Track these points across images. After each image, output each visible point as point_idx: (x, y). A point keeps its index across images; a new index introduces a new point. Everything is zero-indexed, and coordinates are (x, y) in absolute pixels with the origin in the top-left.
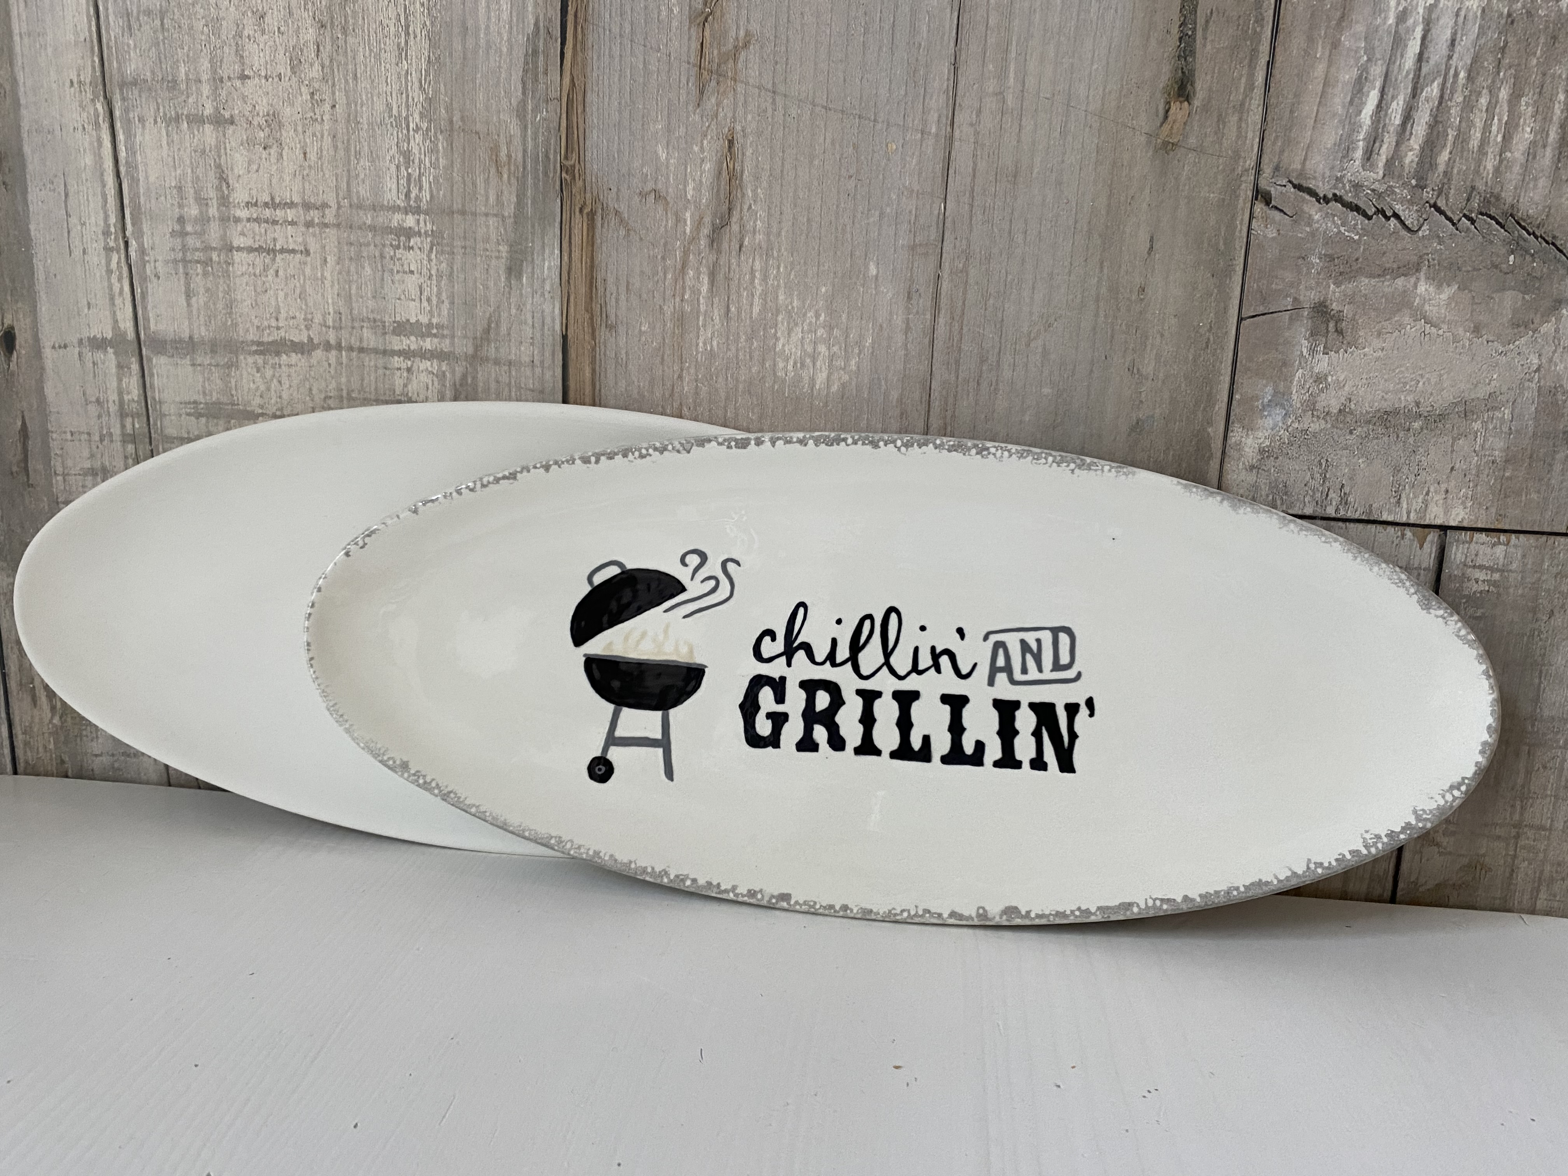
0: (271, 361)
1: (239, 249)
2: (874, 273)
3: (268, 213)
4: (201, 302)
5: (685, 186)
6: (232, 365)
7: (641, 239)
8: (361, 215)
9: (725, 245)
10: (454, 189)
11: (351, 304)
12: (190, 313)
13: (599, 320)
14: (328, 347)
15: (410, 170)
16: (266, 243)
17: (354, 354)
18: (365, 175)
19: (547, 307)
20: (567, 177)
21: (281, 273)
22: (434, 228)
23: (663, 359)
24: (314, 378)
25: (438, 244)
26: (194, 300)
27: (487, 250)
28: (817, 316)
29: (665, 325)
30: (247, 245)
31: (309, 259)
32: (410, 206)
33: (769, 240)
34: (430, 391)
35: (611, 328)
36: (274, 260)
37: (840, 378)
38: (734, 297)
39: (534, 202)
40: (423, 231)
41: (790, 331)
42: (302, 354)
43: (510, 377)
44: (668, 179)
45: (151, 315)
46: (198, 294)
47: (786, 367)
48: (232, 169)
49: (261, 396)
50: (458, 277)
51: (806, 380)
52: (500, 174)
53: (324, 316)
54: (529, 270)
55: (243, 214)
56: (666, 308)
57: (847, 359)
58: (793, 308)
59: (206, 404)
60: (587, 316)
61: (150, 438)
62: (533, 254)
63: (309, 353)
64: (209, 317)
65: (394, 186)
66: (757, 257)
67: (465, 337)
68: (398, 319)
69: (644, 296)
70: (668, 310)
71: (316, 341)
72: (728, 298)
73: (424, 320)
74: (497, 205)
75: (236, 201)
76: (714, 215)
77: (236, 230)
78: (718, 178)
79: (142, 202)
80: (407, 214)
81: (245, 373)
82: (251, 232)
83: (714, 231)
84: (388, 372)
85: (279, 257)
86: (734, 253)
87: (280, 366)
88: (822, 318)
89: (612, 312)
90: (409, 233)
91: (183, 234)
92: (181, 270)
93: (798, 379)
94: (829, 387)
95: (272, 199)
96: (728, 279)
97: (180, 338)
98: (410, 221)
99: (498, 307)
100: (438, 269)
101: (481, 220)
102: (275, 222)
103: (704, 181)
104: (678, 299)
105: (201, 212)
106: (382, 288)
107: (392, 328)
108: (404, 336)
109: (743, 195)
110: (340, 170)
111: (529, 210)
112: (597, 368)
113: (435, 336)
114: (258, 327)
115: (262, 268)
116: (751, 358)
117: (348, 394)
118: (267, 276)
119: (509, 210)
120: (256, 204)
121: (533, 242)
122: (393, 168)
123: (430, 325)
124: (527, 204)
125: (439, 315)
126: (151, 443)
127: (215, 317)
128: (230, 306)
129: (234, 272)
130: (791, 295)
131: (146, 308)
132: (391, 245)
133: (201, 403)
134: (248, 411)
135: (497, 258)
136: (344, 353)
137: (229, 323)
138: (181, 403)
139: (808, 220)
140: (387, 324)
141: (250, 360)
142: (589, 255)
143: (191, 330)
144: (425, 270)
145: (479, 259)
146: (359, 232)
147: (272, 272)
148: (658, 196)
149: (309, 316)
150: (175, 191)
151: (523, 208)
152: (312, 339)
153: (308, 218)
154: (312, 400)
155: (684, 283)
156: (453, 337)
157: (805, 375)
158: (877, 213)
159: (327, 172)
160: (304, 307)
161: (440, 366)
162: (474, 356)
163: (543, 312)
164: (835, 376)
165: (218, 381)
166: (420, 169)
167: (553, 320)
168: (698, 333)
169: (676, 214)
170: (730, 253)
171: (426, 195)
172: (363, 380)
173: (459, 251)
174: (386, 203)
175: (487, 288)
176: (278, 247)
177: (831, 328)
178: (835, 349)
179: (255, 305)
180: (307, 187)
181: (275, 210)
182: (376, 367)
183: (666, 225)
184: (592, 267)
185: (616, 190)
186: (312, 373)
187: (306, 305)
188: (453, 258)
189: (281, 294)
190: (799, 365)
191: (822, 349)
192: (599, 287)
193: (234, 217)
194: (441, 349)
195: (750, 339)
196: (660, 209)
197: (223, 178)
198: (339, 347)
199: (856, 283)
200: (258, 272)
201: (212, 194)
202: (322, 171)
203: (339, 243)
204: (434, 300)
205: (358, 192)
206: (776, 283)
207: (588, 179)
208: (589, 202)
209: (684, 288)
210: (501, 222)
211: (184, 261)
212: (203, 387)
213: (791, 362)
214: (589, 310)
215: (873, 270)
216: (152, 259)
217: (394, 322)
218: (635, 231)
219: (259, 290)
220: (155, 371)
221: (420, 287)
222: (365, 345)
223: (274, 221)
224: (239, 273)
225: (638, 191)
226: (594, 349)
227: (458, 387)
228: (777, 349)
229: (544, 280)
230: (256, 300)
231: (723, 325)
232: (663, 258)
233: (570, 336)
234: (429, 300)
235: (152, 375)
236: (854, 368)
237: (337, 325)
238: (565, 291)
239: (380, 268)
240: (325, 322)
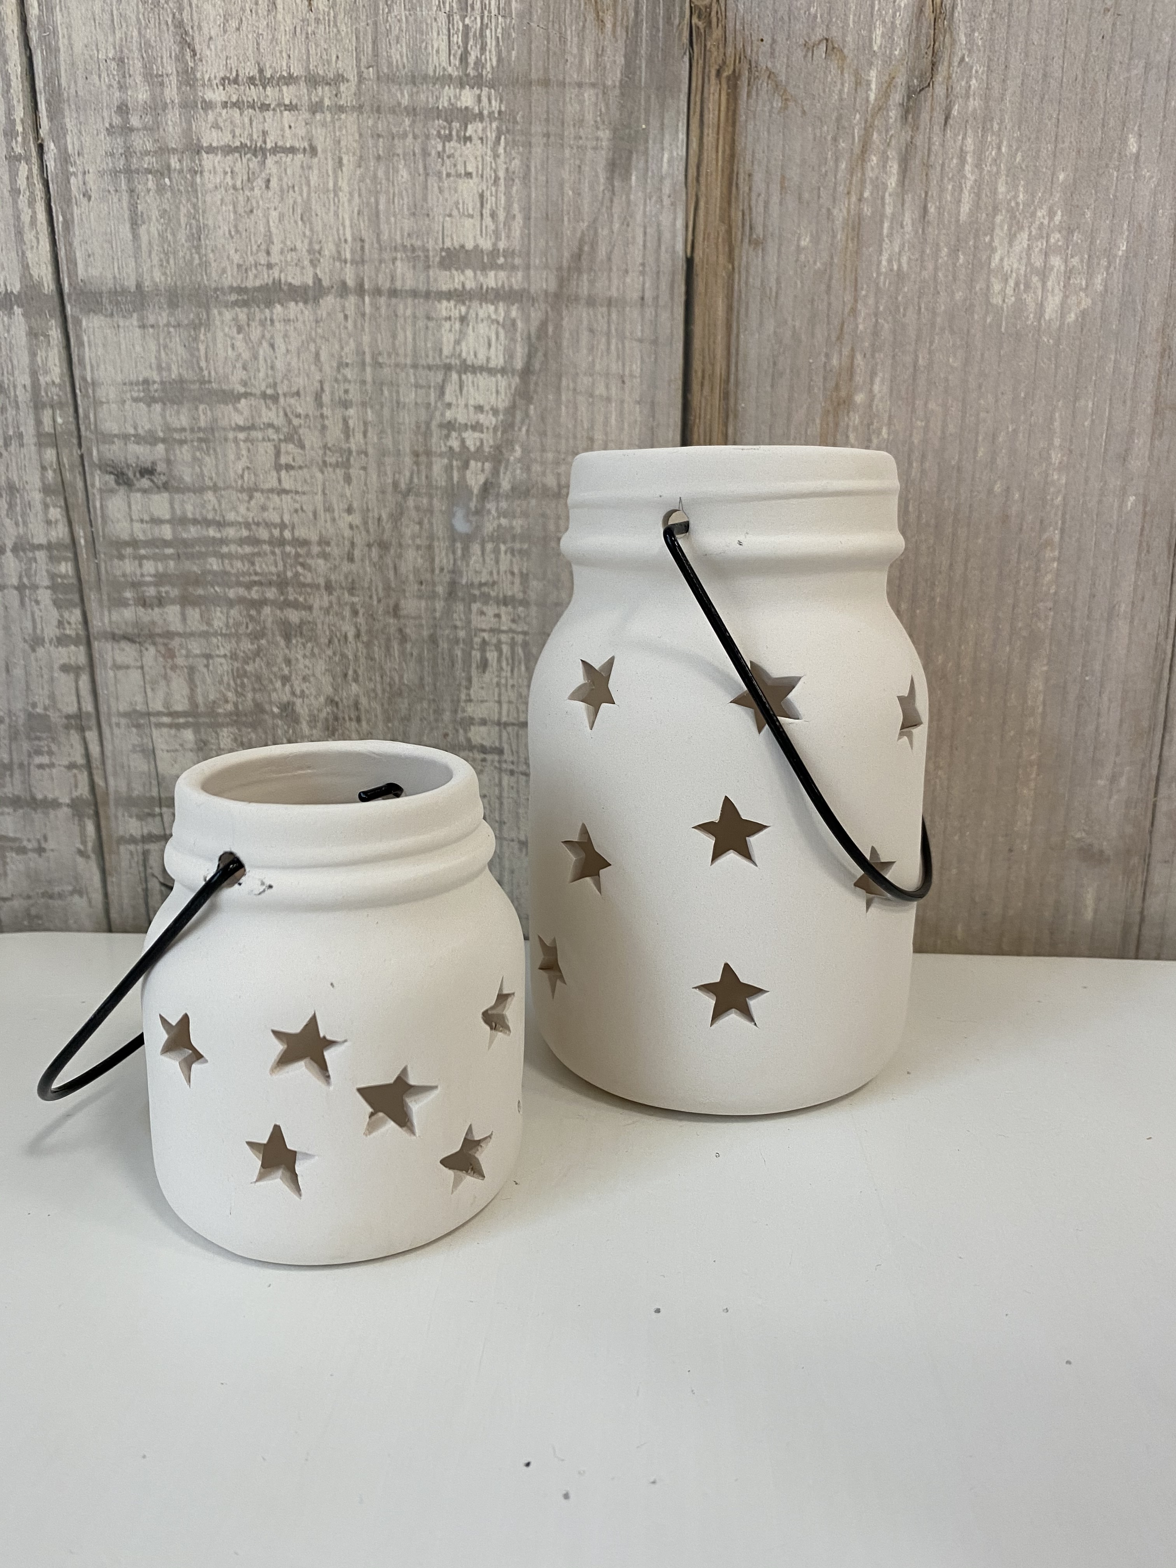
0: (258, 316)
1: (211, 150)
2: (1134, 150)
3: (253, 93)
4: (153, 230)
5: (870, 32)
6: (201, 324)
7: (804, 112)
8: (393, 90)
9: (925, 116)
10: (533, 46)
11: (378, 226)
12: (138, 248)
13: (739, 234)
14: (343, 290)
15: (467, 21)
16: (251, 141)
17: (383, 300)
18: (401, 30)
19: (665, 219)
20: (700, 24)
21: (274, 183)
22: (503, 109)
23: (829, 287)
24: (323, 337)
25: (508, 131)
26: (143, 230)
27: (581, 138)
28: (1051, 214)
29: (834, 237)
30: (222, 143)
31: (316, 160)
32: (467, 75)
33: (987, 107)
34: (493, 349)
35: (757, 243)
36: (263, 163)
37: (1079, 303)
38: (934, 192)
39: (650, 60)
40: (486, 112)
41: (1012, 238)
42: (306, 302)
43: (609, 323)
44: (845, 22)
45: (78, 254)
46: (150, 219)
47: (1003, 290)
48: (200, 28)
49: (245, 368)
50: (536, 179)
51: (1032, 307)
52: (600, 22)
53: (338, 245)
54: (641, 165)
55: (216, 95)
56: (835, 212)
57: (1090, 276)
58: (1017, 204)
59: (162, 383)
60: (723, 228)
61: (79, 437)
62: (647, 141)
63: (316, 300)
64: (166, 254)
65: (444, 46)
66: (969, 131)
67: (546, 266)
68: (448, 244)
69: (806, 196)
70: (840, 214)
71: (326, 283)
72: (926, 193)
73: (486, 244)
74: (596, 69)
75: (207, 77)
76: (911, 71)
77: (206, 121)
78: (918, 20)
79: (64, 83)
80: (462, 87)
81: (220, 334)
82: (228, 123)
83: (909, 98)
84: (431, 324)
85: (270, 160)
86: (936, 128)
87: (272, 321)
88: (1058, 218)
89: (758, 220)
90: (466, 116)
91: (127, 130)
92: (124, 187)
93: (1019, 308)
94: (1063, 316)
95: (261, 71)
96: (927, 166)
97: (122, 286)
98: (467, 98)
99: (595, 220)
100: (507, 169)
101: (571, 93)
102: (265, 107)
103: (898, 22)
104: (854, 199)
105: (153, 98)
106: (425, 199)
107: (437, 259)
108: (457, 270)
109: (953, 42)
110: (363, 24)
111: (643, 74)
112: (735, 304)
113: (501, 267)
114: (239, 266)
115: (245, 178)
116: (955, 279)
117: (374, 357)
118: (252, 189)
119: (614, 77)
120: (236, 81)
121: (647, 123)
122: (442, 18)
123: (494, 253)
124: (640, 67)
125: (508, 237)
126: (80, 445)
127: (175, 253)
128: (197, 237)
129: (203, 184)
130: (1015, 187)
131: (71, 245)
132: (439, 135)
133: (154, 382)
134: (224, 392)
135: (595, 148)
136: (367, 299)
137: (197, 261)
138: (125, 384)
139: (1045, 75)
140: (431, 254)
141: (228, 315)
142: (729, 137)
143: (140, 276)
144: (488, 171)
145: (567, 152)
146: (390, 117)
147: (259, 182)
148: (831, 47)
149: (317, 247)
150: (113, 65)
151: (634, 74)
152: (320, 280)
153: (314, 99)
154: (321, 370)
155: (863, 174)
156: (528, 267)
157: (1029, 299)
158: (1142, 64)
159: (343, 28)
160: (308, 233)
161: (508, 313)
162: (557, 296)
163: (659, 225)
164: (1073, 300)
165: (181, 350)
166: (482, 18)
167: (674, 237)
168: (881, 246)
169: (857, 74)
170: (931, 128)
171: (491, 59)
172: (394, 336)
173: (538, 141)
174: (431, 73)
175: (579, 194)
176: (269, 146)
177: (1071, 232)
178: (1075, 261)
179: (236, 231)
180: (312, 51)
181: (264, 88)
182: (415, 317)
183: (841, 92)
184: (732, 157)
185: (770, 41)
186: (320, 331)
187: (311, 230)
188: (530, 152)
189: (274, 214)
190: (1022, 287)
191: (1056, 262)
192: (741, 185)
193: (204, 101)
194: (511, 287)
195: (954, 252)
196: (833, 66)
197: (186, 43)
198: (360, 290)
199: (1107, 165)
200: (239, 184)
201: (170, 67)
202: (336, 25)
203: (361, 135)
204: (502, 215)
205: (389, 56)
206: (995, 169)
207: (730, 25)
208: (730, 61)
209: (863, 182)
210: (600, 96)
211: (128, 171)
212: (158, 358)
213: (1012, 283)
214: (726, 218)
215: (1133, 146)
216: (81, 169)
217: (442, 249)
218: (796, 101)
219: (241, 210)
220: (85, 339)
221: (482, 196)
222: (398, 285)
223: (263, 105)
224: (210, 186)
225: (802, 42)
226: (731, 276)
227: (534, 340)
228: (993, 265)
229: (661, 179)
230: (236, 226)
231: (917, 232)
232: (835, 139)
233: (697, 260)
234: (493, 215)
235: (81, 344)
236: (1099, 288)
237: (358, 258)
238: (692, 191)
239: (421, 171)
240: (339, 252)
